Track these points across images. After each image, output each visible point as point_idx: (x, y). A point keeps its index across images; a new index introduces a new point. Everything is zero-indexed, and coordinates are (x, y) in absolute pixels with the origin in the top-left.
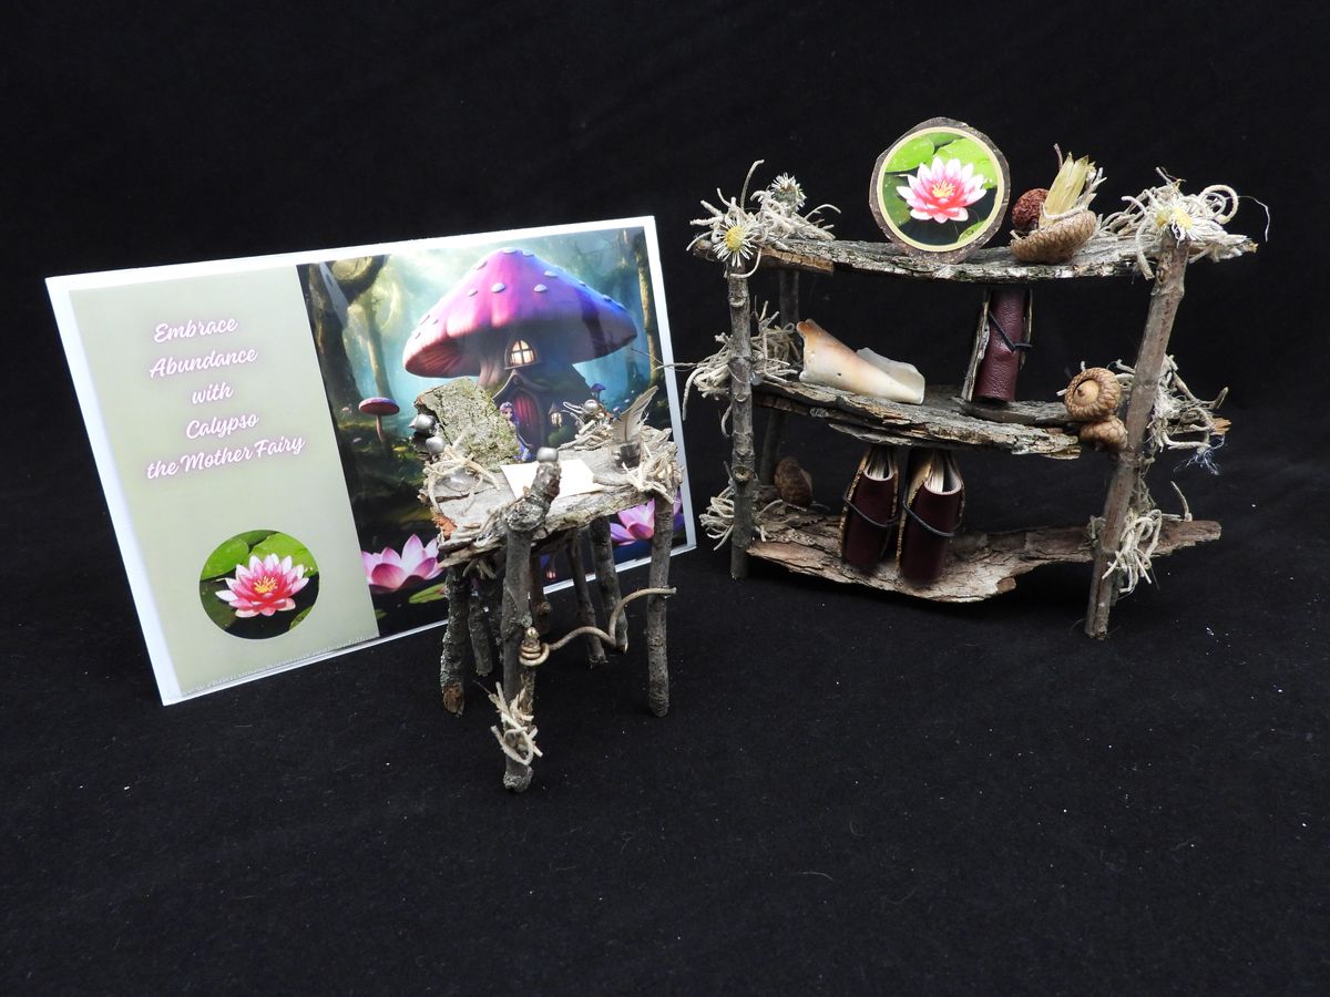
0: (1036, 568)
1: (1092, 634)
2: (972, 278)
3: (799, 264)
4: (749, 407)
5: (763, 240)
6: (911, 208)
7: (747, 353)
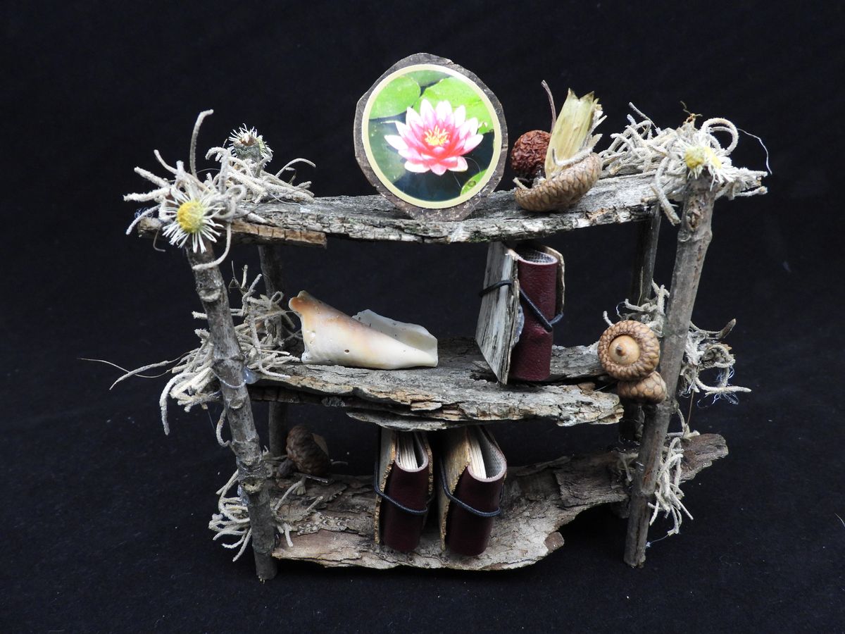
0: (577, 517)
1: (634, 565)
2: (488, 237)
3: (283, 240)
4: (248, 411)
5: (230, 214)
6: (404, 160)
7: (234, 352)
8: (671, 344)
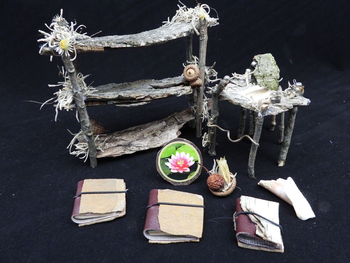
0: (183, 126)
1: (199, 137)
2: (150, 44)
4: (86, 109)
7: (80, 90)
8: (202, 69)
